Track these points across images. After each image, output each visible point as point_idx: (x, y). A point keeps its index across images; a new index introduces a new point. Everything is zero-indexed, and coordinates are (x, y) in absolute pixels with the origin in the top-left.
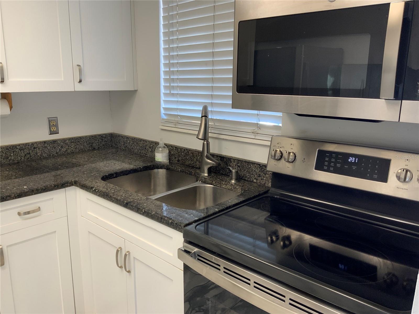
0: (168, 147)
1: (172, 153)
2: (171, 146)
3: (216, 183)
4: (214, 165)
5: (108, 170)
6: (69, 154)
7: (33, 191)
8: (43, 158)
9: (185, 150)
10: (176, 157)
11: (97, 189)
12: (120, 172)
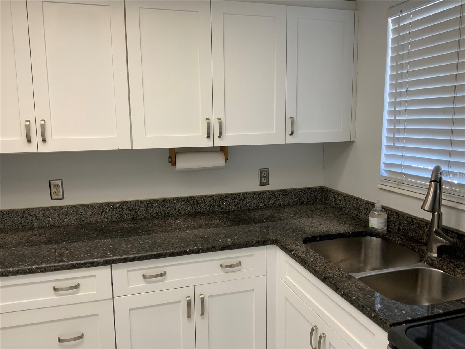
0: (386, 211)
1: (391, 219)
2: (391, 211)
3: (447, 269)
4: (446, 244)
5: (312, 231)
6: (277, 207)
7: (235, 245)
8: (252, 209)
9: (408, 217)
10: (397, 225)
11: (296, 253)
12: (325, 235)
